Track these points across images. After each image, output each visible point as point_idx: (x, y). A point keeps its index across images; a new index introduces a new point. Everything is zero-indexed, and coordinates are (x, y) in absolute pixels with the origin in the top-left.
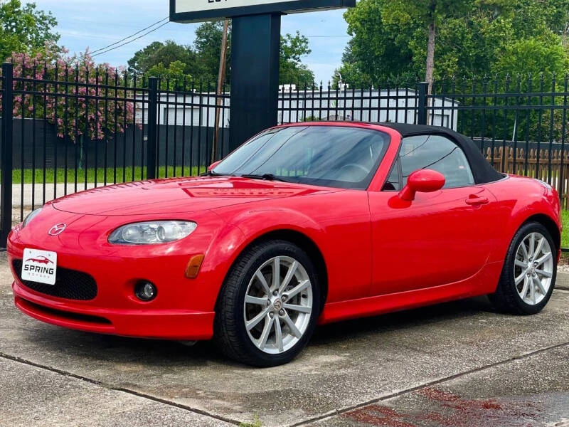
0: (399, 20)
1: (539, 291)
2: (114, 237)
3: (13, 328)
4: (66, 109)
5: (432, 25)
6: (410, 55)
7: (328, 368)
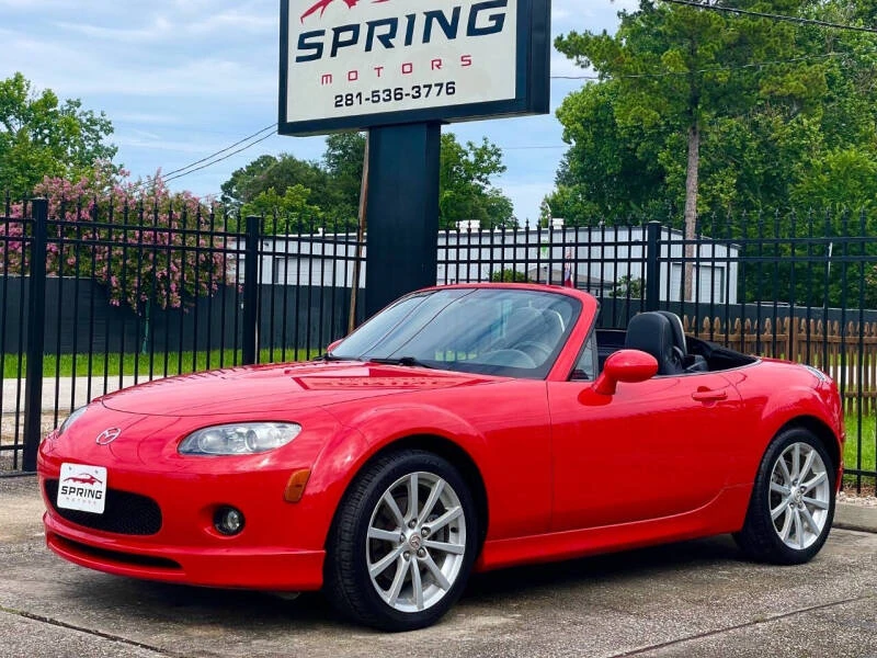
0: (642, 120)
1: (810, 530)
2: (187, 446)
3: (43, 580)
4: (125, 262)
5: (694, 128)
6: (661, 174)
7: (487, 633)
